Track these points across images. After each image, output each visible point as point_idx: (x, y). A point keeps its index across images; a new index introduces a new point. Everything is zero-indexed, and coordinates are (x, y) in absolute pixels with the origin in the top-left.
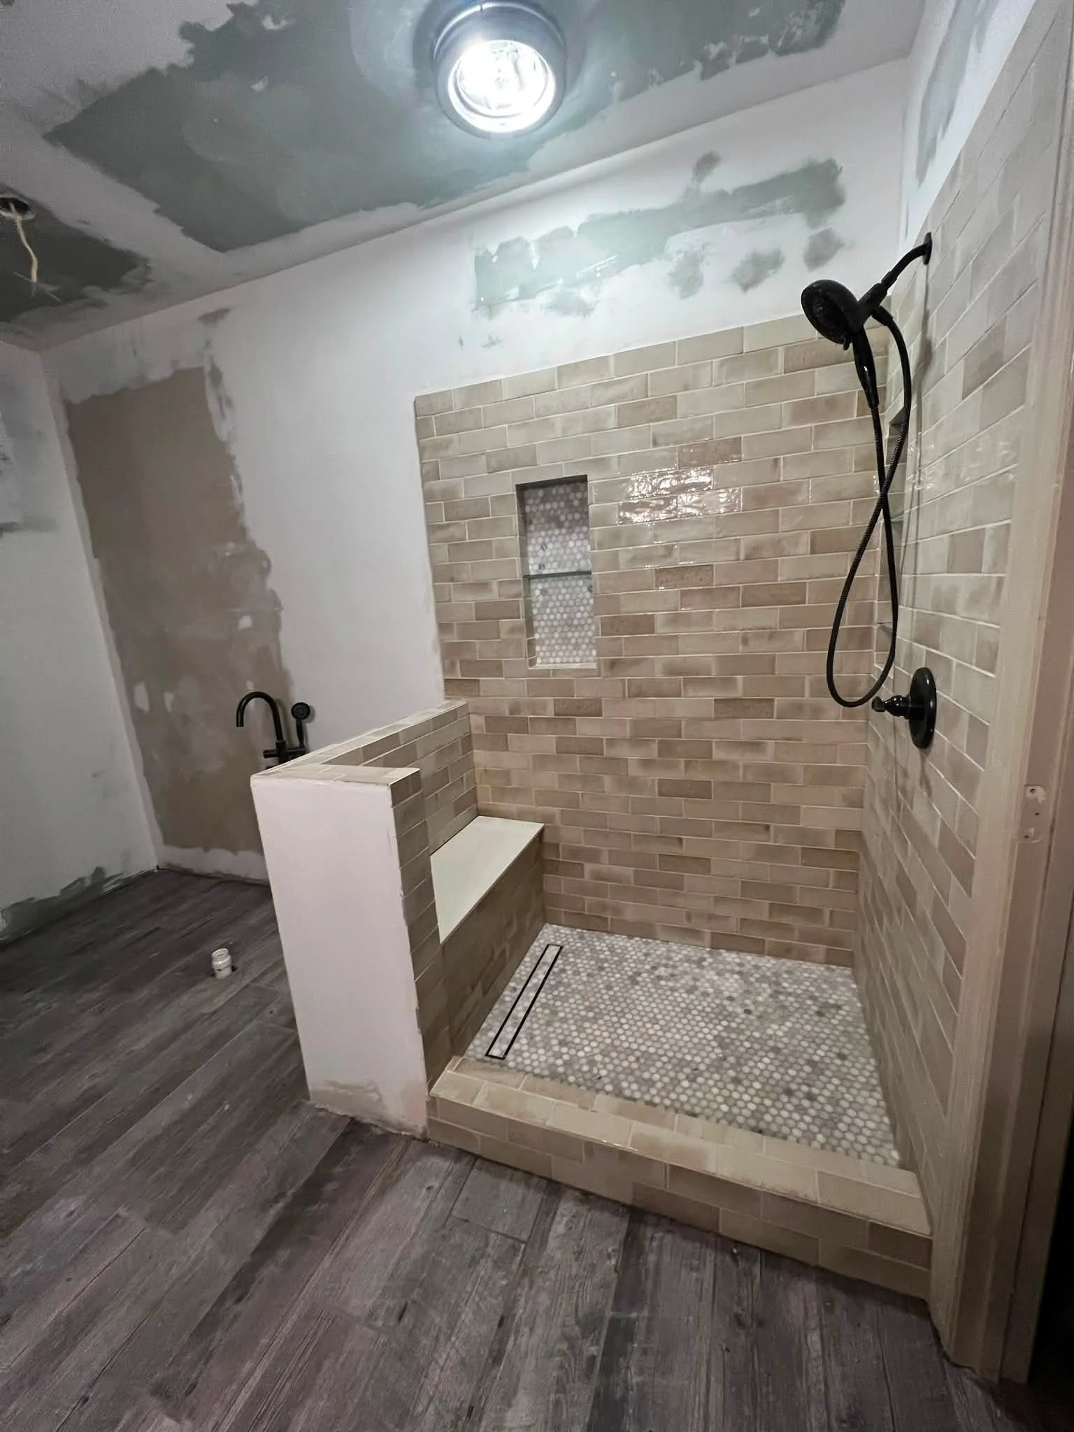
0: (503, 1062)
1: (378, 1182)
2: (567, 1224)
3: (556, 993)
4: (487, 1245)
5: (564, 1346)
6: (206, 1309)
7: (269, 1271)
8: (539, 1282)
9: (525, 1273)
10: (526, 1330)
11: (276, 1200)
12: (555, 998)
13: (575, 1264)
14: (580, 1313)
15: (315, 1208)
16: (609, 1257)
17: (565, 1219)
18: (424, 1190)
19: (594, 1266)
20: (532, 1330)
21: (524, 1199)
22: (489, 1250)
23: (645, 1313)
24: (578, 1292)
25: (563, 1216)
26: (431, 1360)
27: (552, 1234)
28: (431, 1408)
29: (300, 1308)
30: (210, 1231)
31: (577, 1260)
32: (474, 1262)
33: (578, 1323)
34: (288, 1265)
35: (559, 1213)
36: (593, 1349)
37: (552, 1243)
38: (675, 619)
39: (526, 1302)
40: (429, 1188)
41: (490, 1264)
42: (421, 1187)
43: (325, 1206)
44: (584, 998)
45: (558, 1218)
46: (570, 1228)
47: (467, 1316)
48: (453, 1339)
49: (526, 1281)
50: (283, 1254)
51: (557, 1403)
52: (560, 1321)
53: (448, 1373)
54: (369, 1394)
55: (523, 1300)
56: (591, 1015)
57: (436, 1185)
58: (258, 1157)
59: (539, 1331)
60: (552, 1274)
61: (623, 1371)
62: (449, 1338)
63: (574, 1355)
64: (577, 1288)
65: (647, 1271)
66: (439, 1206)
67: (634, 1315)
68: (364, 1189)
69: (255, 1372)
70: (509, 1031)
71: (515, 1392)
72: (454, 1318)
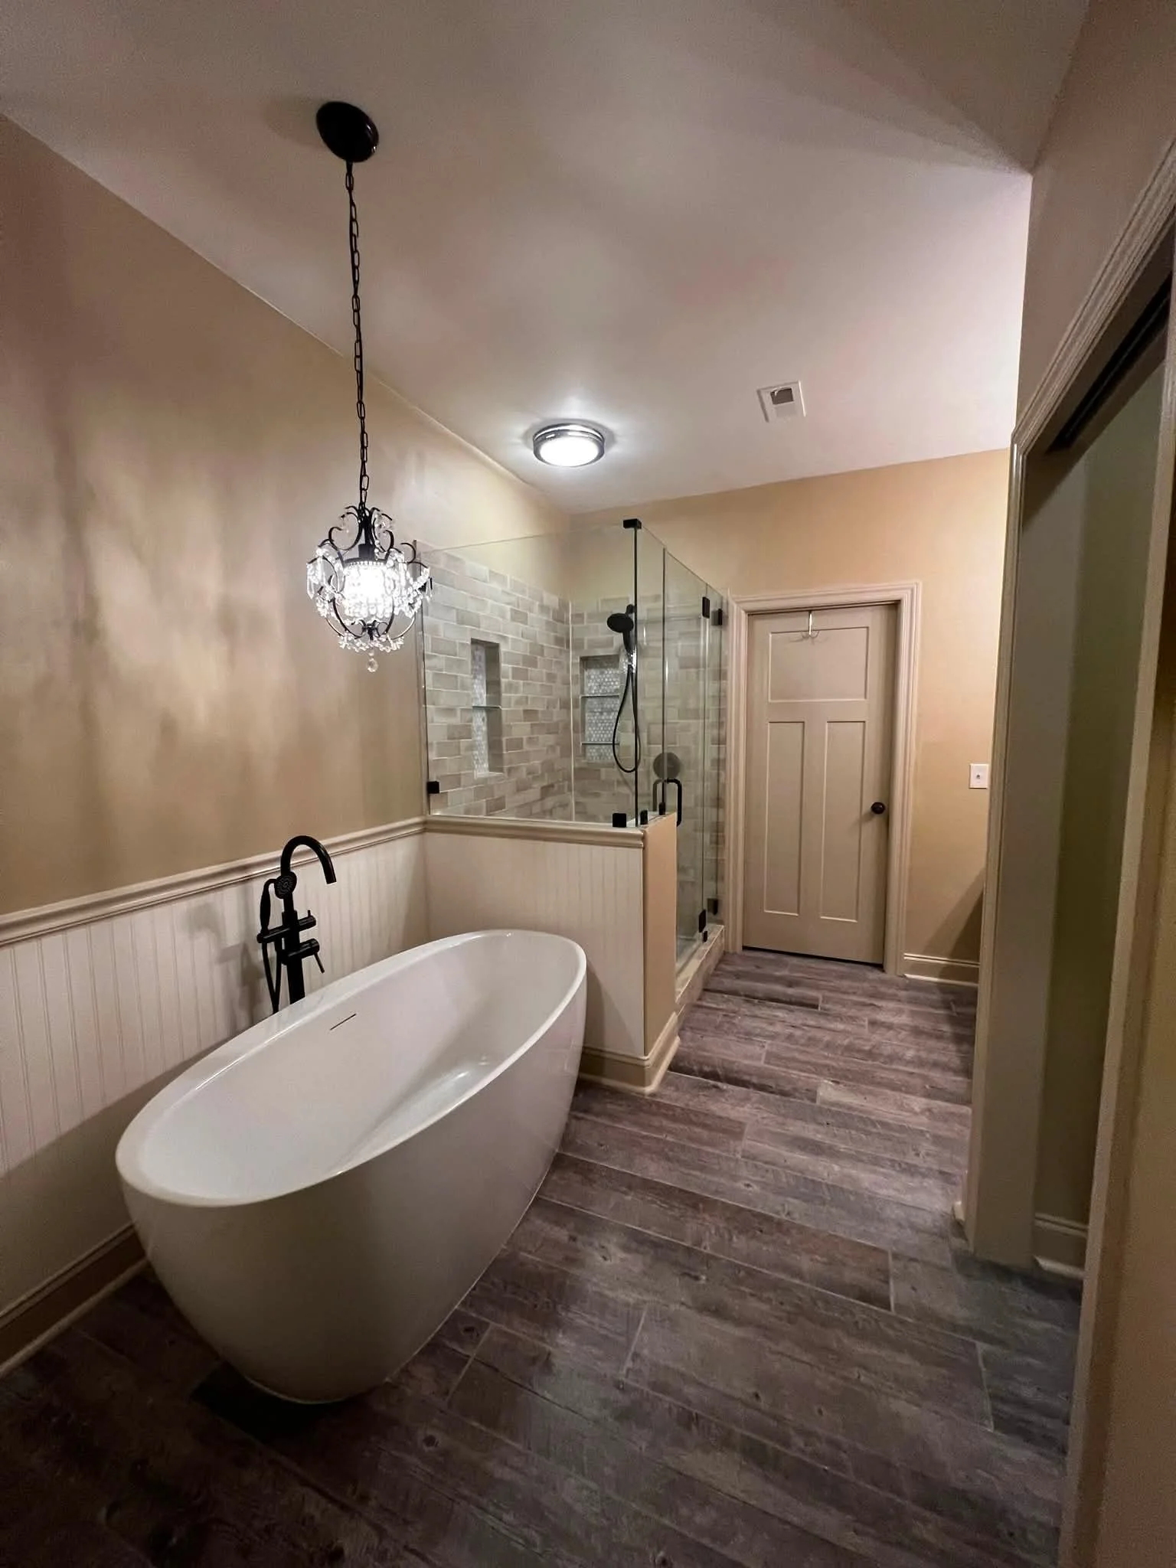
6: (778, 1097)
7: (755, 1080)
15: (720, 1073)
29: (766, 1066)
30: (741, 1109)
34: (751, 1075)
37: (721, 1007)
38: (530, 739)
47: (754, 1025)
50: (746, 1078)
58: (691, 1103)
68: (705, 1057)
69: (794, 1074)
72: (755, 1027)
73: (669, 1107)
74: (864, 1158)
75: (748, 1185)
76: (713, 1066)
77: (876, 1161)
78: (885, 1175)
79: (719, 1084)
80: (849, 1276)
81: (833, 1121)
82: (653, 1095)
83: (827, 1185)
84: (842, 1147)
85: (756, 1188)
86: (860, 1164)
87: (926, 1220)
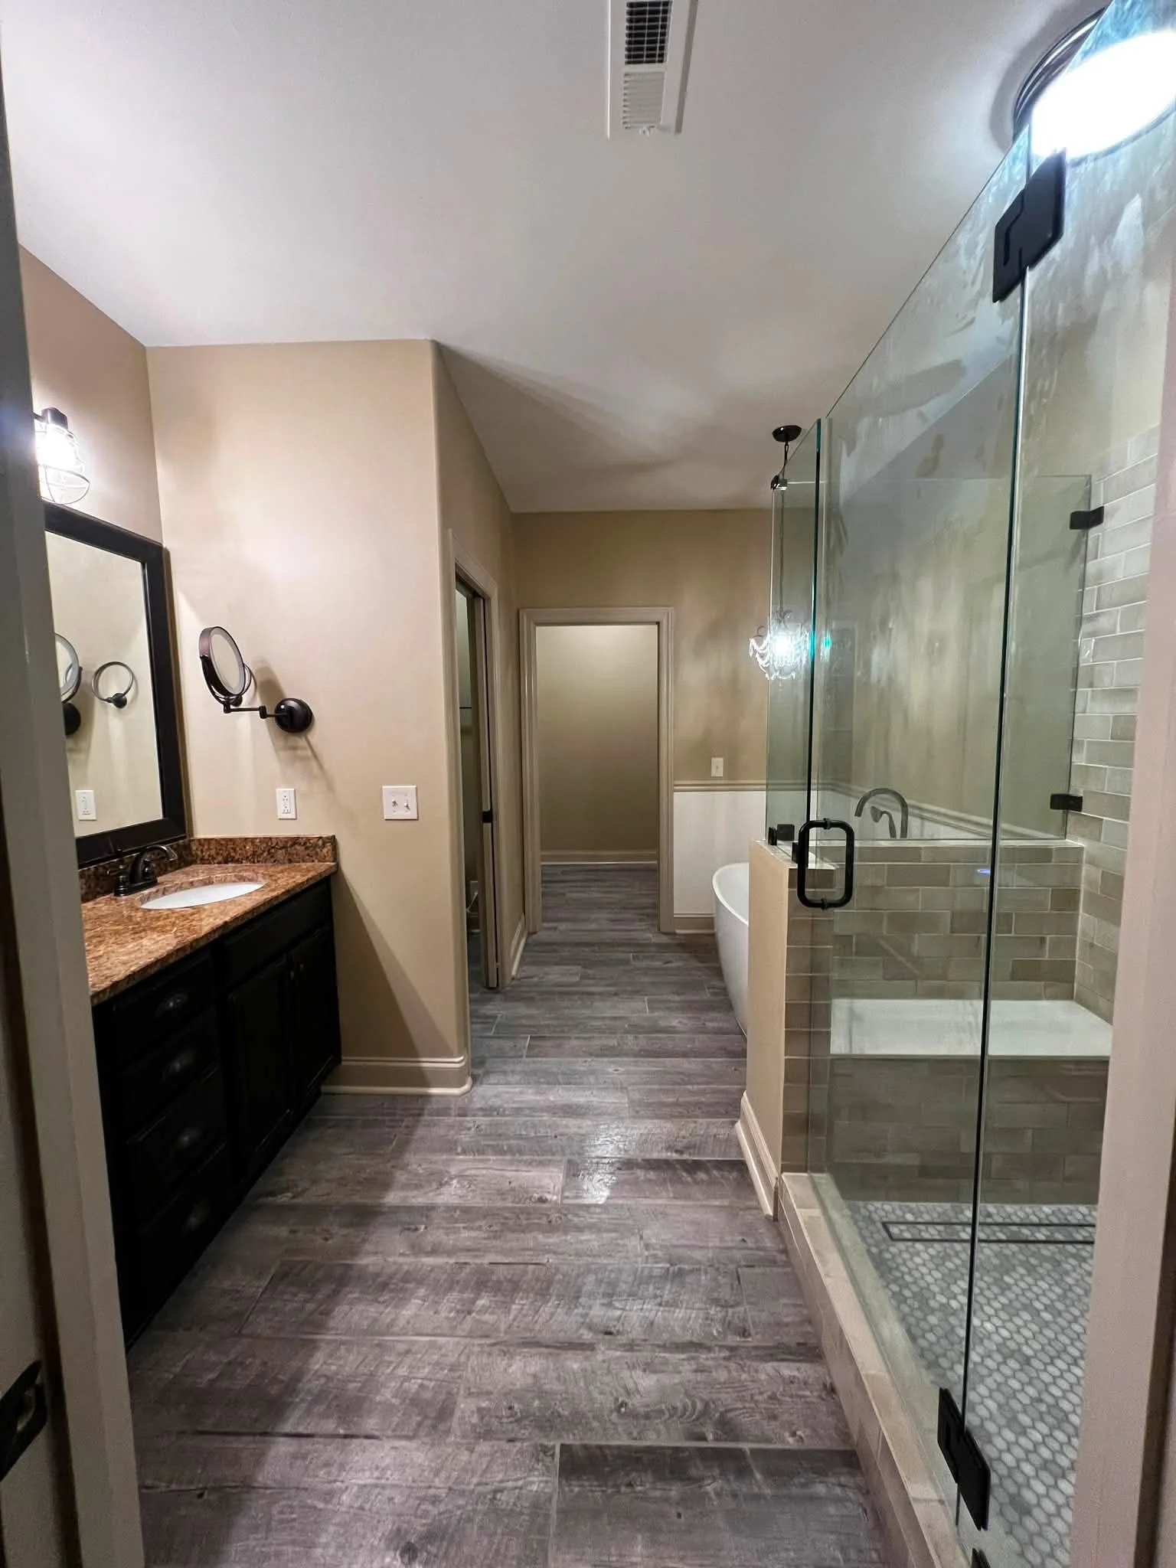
0: (890, 1242)
1: (726, 1203)
2: (794, 1377)
3: (1033, 1261)
4: (732, 1307)
5: (699, 1406)
8: (732, 1365)
9: (732, 1349)
10: (694, 1367)
11: (677, 1151)
12: (1025, 1264)
13: (765, 1396)
14: (730, 1415)
15: (685, 1174)
16: (794, 1434)
17: (796, 1373)
18: (740, 1238)
19: (774, 1417)
20: (696, 1371)
21: (787, 1325)
22: (730, 1311)
23: (768, 1491)
24: (744, 1408)
25: (798, 1369)
26: (643, 1299)
27: (775, 1364)
28: (618, 1313)
30: (642, 1131)
31: (770, 1398)
32: (716, 1301)
33: (722, 1414)
35: (798, 1365)
36: (710, 1437)
37: (769, 1367)
39: (713, 1358)
40: (744, 1241)
41: (720, 1315)
42: (742, 1234)
43: (689, 1179)
44: (1062, 1298)
45: (792, 1365)
46: (792, 1382)
47: (679, 1313)
48: (662, 1309)
49: (727, 1353)
50: (652, 1175)
51: (661, 1412)
52: (714, 1396)
53: (642, 1314)
54: (610, 1268)
55: (712, 1355)
56: (1047, 1316)
57: (750, 1244)
58: (693, 1125)
59: (699, 1377)
60: (744, 1376)
61: (710, 1474)
62: (660, 1305)
63: (698, 1419)
64: (747, 1405)
65: (804, 1485)
66: (737, 1255)
67: (758, 1476)
68: (715, 1198)
70: (933, 1232)
71: (654, 1372)
72: (674, 1304)
73: (709, 1115)
74: (527, 1112)
75: (616, 1070)
76: (696, 1182)
77: (518, 1111)
78: (514, 1102)
79: (675, 1156)
80: (550, 1043)
81: (550, 1142)
82: (733, 1123)
83: (560, 1084)
84: (546, 1117)
85: (611, 1070)
86: (531, 1106)
87: (493, 1079)
